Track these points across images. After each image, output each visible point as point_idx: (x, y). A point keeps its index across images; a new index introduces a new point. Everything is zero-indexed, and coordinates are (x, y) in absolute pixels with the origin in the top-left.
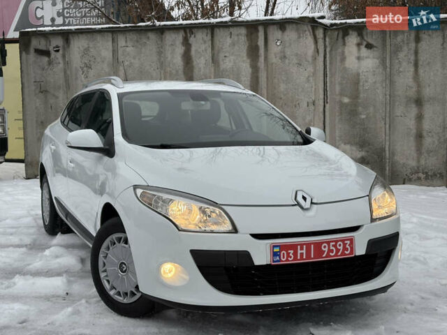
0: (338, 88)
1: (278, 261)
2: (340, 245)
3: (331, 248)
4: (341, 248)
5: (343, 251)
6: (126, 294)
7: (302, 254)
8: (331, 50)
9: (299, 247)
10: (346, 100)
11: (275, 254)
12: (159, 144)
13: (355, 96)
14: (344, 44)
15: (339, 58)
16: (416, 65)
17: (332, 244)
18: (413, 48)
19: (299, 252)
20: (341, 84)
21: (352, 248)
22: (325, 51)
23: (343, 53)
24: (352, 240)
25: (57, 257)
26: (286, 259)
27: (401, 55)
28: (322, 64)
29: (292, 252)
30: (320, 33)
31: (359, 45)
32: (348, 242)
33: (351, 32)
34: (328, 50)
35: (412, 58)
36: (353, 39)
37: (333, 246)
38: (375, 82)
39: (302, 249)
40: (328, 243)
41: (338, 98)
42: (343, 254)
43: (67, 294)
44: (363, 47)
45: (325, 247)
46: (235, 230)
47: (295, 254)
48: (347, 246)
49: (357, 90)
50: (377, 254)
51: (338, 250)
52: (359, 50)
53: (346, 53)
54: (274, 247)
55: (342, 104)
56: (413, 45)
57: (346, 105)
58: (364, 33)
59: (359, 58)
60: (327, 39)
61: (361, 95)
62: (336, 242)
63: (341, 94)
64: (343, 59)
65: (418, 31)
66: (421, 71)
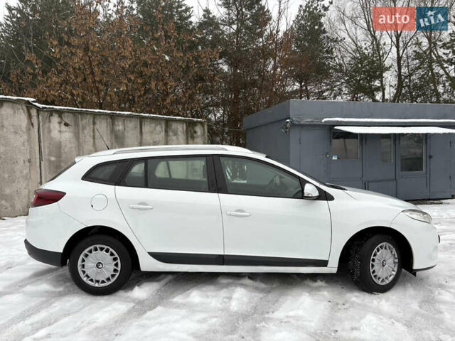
0: (47, 151)
8: (43, 125)
10: (53, 159)
13: (59, 156)
14: (50, 122)
15: (46, 131)
16: (94, 138)
18: (92, 129)
20: (49, 148)
22: (39, 125)
23: (49, 127)
27: (86, 132)
28: (37, 133)
30: (34, 112)
31: (60, 123)
33: (54, 114)
34: (41, 124)
35: (92, 134)
36: (55, 119)
38: (71, 148)
41: (47, 157)
44: (62, 125)
49: (60, 152)
52: (60, 126)
53: (52, 127)
55: (50, 162)
56: (92, 126)
57: (53, 162)
58: (63, 116)
59: (60, 132)
60: (40, 117)
61: (64, 156)
63: (50, 155)
64: (50, 131)
65: (94, 118)
66: (96, 142)
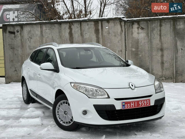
0: (130, 45)
1: (124, 108)
2: (145, 102)
3: (143, 103)
4: (146, 103)
5: (147, 104)
6: (67, 122)
7: (132, 105)
8: (127, 30)
9: (131, 103)
10: (134, 50)
11: (123, 106)
12: (75, 67)
13: (137, 48)
14: (132, 28)
15: (130, 33)
16: (160, 36)
17: (143, 101)
19: (132, 104)
20: (131, 43)
21: (149, 103)
22: (125, 30)
23: (132, 31)
24: (149, 100)
25: (33, 111)
26: (127, 107)
27: (155, 32)
28: (124, 36)
29: (129, 105)
30: (123, 24)
31: (138, 28)
32: (148, 101)
33: (135, 23)
34: (126, 30)
35: (159, 33)
36: (136, 26)
37: (143, 102)
38: (145, 42)
39: (132, 103)
40: (141, 101)
41: (130, 49)
42: (146, 105)
43: (42, 124)
44: (140, 29)
45: (140, 103)
46: (109, 97)
47: (130, 105)
48: (148, 102)
49: (138, 45)
50: (158, 105)
51: (145, 104)
52: (138, 30)
54: (123, 103)
55: (132, 51)
56: (159, 28)
57: (134, 51)
58: (140, 23)
59: (138, 33)
60: (126, 26)
61: (140, 47)
62: (144, 101)
63: (132, 47)
64: (132, 34)
65: (161, 22)
66: (162, 38)
